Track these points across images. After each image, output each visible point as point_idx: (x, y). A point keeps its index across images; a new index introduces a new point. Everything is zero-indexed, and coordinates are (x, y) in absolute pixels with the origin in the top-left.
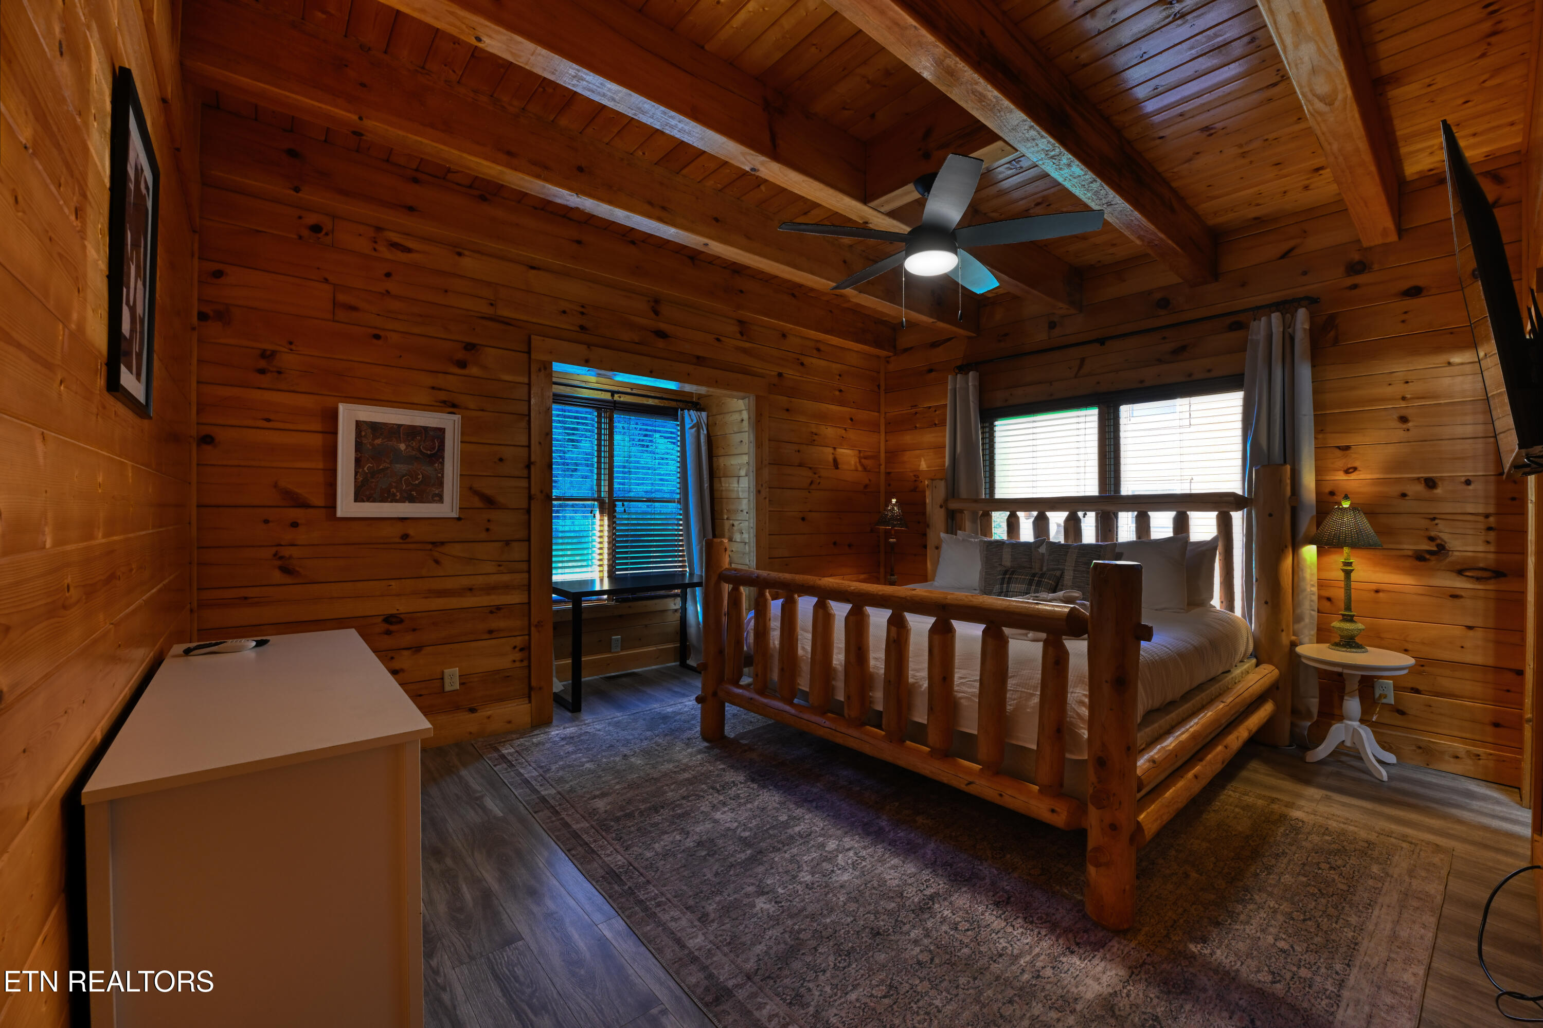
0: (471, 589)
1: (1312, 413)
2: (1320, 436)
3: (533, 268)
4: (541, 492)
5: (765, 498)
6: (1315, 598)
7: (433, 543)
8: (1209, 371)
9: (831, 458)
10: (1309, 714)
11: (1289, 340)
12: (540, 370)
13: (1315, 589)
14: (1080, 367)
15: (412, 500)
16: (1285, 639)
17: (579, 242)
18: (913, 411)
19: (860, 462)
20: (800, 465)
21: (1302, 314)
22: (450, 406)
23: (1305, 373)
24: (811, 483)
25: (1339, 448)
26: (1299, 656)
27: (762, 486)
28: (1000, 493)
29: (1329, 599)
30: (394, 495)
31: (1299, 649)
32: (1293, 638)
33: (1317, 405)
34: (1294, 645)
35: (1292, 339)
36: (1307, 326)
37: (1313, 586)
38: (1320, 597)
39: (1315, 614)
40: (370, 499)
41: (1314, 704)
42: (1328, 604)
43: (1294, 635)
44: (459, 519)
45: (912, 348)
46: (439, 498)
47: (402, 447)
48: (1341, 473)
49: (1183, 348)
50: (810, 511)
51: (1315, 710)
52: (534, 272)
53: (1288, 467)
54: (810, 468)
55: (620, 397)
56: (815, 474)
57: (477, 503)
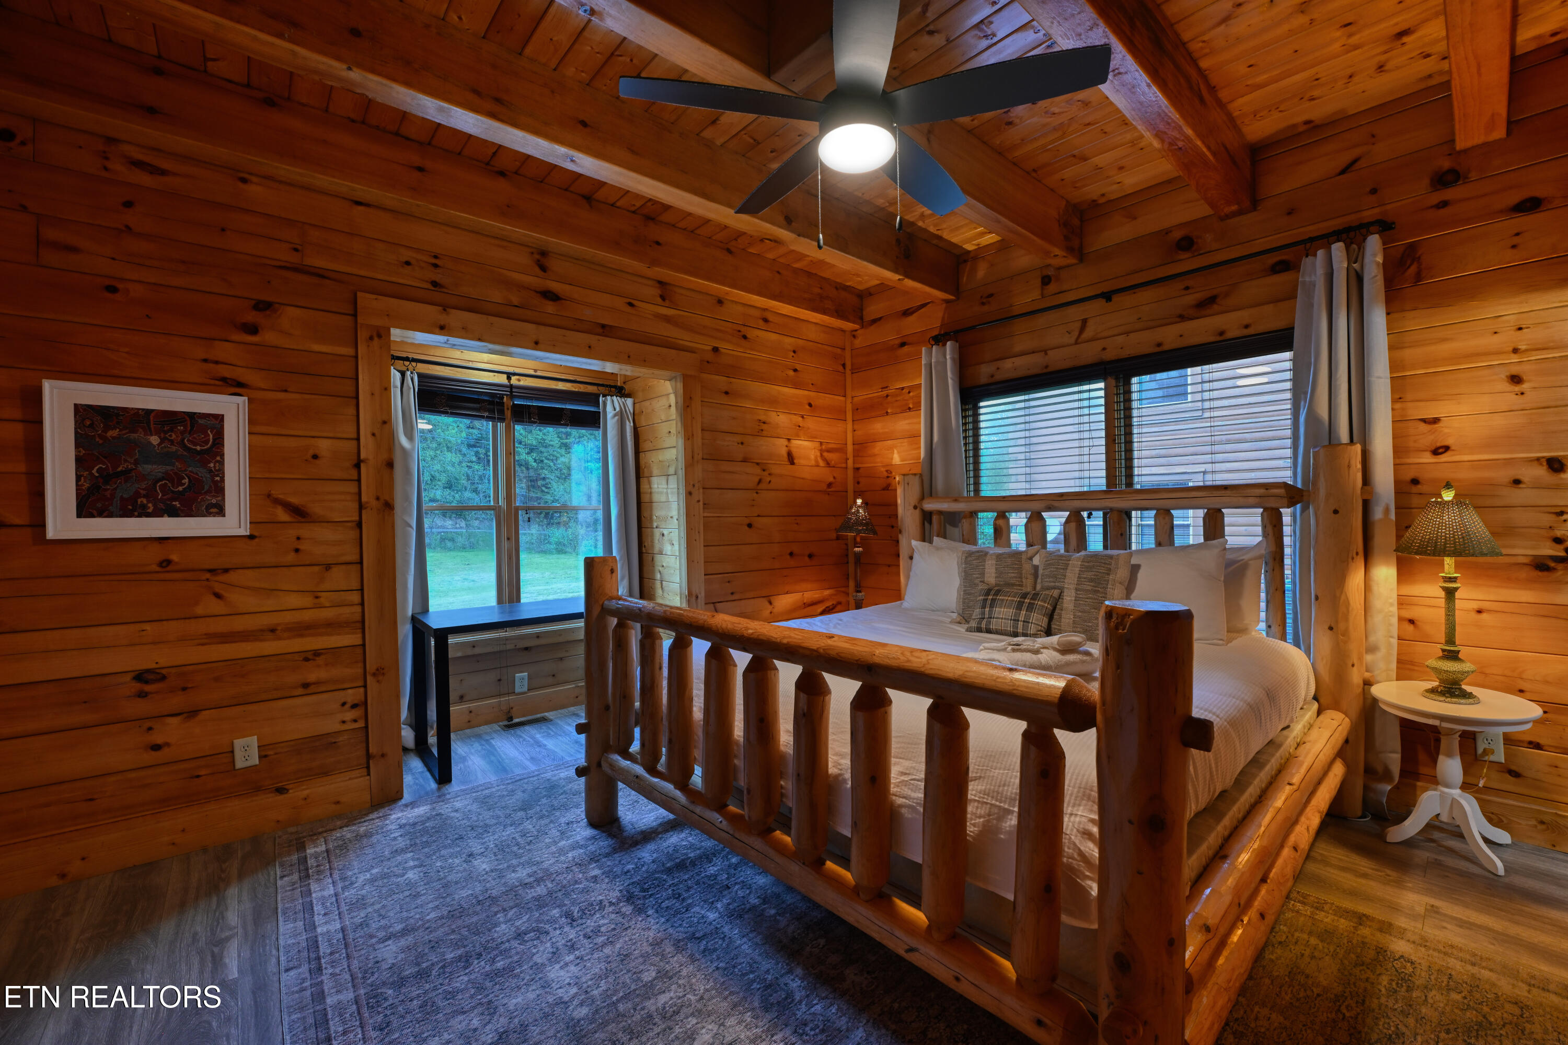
0: (273, 631)
1: (1388, 375)
2: (1398, 406)
3: (358, 203)
4: (378, 499)
5: (699, 501)
6: (1395, 620)
7: (211, 571)
8: (1247, 327)
9: (783, 452)
10: (1386, 776)
11: (1357, 280)
12: (371, 338)
13: (1394, 609)
14: (1082, 329)
15: (173, 513)
16: (1356, 677)
17: (421, 169)
18: (885, 393)
19: (821, 455)
20: (745, 460)
21: (1374, 243)
22: (234, 386)
23: (1378, 319)
24: (760, 481)
25: (1424, 421)
26: (1375, 701)
27: (694, 486)
28: (987, 491)
29: (1411, 621)
30: (144, 507)
31: (1376, 690)
32: (1367, 675)
33: (1395, 365)
34: (1368, 683)
35: (1360, 279)
36: (1380, 259)
37: (1391, 605)
38: (1400, 619)
39: (1395, 641)
40: (104, 512)
41: (1394, 760)
42: (1411, 627)
43: (1367, 671)
44: (251, 537)
45: (880, 319)
46: (220, 510)
47: (155, 440)
48: (1428, 454)
49: (1212, 300)
50: (759, 516)
51: (1396, 769)
52: (361, 208)
53: (1358, 448)
54: (758, 464)
55: (519, 380)
56: (764, 470)
57: (282, 515)
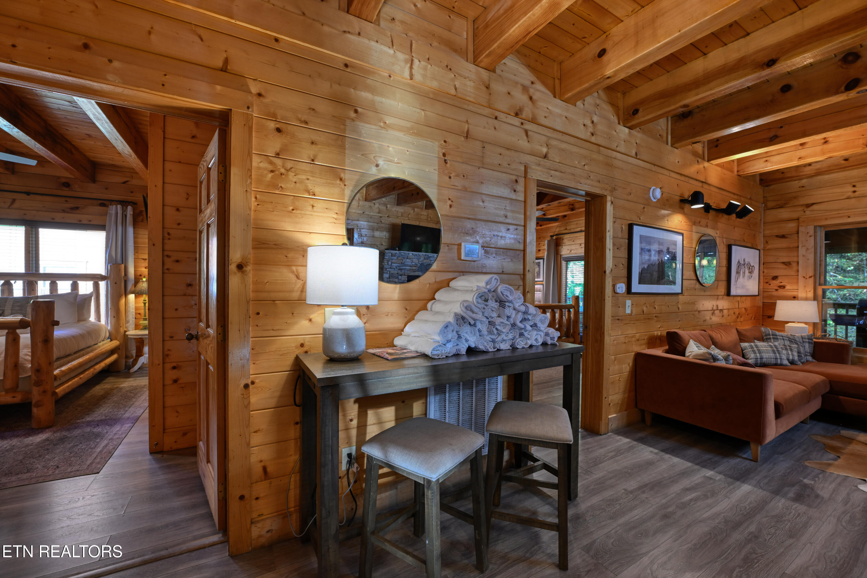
1: (133, 245)
2: (136, 254)
6: (134, 314)
8: (90, 221)
10: (132, 356)
11: (124, 216)
13: (134, 310)
14: (11, 205)
16: (122, 330)
21: (130, 208)
23: (130, 230)
25: (143, 259)
26: (127, 335)
29: (139, 314)
31: (127, 333)
32: (125, 329)
33: (135, 243)
34: (125, 332)
35: (126, 216)
36: (132, 213)
37: (133, 309)
38: (136, 314)
39: (134, 319)
41: (134, 352)
42: (139, 315)
43: (126, 328)
48: (144, 268)
49: (77, 208)
51: (134, 355)
53: (123, 265)
